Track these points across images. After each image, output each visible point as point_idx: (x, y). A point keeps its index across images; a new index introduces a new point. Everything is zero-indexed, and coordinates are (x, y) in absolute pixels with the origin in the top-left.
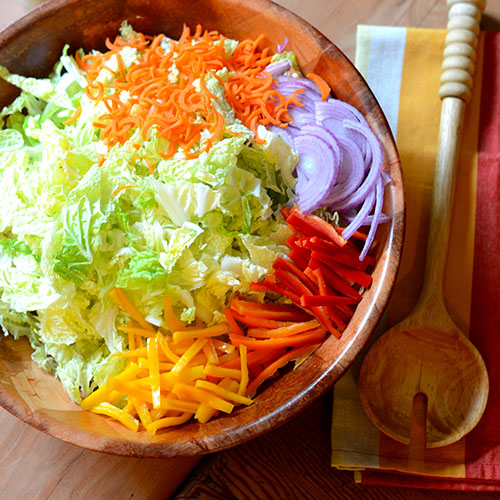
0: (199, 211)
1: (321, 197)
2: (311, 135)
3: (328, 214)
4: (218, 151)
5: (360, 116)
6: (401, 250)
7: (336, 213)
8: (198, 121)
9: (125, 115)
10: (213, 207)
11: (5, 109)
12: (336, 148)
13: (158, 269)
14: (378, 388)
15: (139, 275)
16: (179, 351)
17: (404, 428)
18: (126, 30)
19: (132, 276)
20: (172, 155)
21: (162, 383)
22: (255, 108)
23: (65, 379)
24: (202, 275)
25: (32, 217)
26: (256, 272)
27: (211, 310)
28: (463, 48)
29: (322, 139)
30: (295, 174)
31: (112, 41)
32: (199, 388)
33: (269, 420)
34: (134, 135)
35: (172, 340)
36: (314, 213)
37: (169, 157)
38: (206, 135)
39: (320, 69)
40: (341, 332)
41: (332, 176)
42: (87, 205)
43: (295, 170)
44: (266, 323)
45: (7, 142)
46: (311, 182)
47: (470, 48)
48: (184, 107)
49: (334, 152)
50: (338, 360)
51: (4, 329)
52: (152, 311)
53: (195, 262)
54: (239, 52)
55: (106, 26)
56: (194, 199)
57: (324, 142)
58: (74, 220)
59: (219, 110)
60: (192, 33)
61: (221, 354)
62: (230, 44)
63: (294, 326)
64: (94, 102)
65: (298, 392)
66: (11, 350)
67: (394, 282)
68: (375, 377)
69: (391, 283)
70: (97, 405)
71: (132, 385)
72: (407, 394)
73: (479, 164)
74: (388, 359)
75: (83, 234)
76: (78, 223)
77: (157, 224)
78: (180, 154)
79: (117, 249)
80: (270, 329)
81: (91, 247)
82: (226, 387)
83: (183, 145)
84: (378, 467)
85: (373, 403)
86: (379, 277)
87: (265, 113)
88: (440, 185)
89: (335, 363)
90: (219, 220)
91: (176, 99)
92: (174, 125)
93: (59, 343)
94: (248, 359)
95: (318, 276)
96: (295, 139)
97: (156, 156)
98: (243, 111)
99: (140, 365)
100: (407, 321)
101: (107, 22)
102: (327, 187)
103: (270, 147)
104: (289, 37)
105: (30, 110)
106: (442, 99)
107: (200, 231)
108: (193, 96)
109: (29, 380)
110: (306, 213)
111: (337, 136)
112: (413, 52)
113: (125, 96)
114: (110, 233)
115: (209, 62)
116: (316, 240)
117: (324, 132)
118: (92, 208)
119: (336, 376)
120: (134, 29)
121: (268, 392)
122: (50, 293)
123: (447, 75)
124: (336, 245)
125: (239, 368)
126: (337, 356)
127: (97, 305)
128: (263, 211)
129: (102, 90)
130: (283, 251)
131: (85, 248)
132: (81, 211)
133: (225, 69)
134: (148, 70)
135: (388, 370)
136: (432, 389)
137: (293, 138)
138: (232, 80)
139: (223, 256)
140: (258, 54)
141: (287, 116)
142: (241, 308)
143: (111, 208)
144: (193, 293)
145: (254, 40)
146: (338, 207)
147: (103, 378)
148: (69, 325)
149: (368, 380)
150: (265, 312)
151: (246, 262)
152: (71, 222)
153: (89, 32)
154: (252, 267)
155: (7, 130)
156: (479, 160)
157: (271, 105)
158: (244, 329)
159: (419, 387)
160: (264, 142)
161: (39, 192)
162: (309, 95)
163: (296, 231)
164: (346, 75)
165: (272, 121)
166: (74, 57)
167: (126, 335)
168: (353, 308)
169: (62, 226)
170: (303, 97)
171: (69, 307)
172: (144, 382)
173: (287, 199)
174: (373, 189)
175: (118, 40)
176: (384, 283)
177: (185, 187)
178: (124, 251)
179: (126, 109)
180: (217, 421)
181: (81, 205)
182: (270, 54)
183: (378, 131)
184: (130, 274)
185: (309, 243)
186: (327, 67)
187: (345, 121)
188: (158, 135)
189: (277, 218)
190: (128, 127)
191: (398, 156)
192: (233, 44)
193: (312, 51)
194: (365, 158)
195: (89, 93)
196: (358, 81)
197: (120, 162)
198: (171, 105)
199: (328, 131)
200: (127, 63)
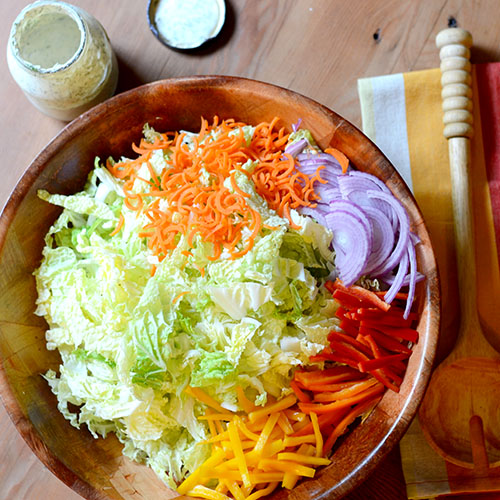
0: (254, 305)
1: (360, 269)
2: (341, 211)
3: (368, 281)
4: (261, 248)
5: (381, 184)
6: (440, 304)
7: (376, 280)
8: (237, 220)
9: (168, 224)
10: (266, 300)
11: (52, 228)
12: (366, 221)
13: (228, 367)
14: (437, 420)
15: (210, 375)
16: (257, 429)
17: (467, 453)
18: (149, 132)
19: (205, 377)
20: (219, 256)
21: (248, 461)
22: (284, 192)
23: (159, 472)
24: (267, 362)
25: (101, 335)
26: (314, 349)
27: (278, 385)
28: (459, 88)
29: (352, 215)
30: (331, 249)
31: (138, 145)
32: (281, 460)
33: (350, 480)
34: (181, 242)
35: (248, 420)
36: (356, 284)
37: (216, 259)
38: (246, 232)
39: (336, 143)
40: (399, 386)
41: (366, 248)
42: (151, 318)
43: (331, 245)
44: (329, 388)
45: (60, 258)
46: (348, 257)
47: (464, 86)
48: (221, 210)
49: (364, 226)
50: (401, 415)
51: (93, 433)
52: (227, 398)
53: (258, 352)
54: (258, 136)
55: (129, 132)
56: (247, 296)
57: (354, 216)
58: (142, 334)
59: (254, 207)
60: (211, 123)
61: (294, 423)
62: (248, 132)
63: (356, 386)
64: (135, 213)
65: (371, 450)
66: (103, 450)
67: (439, 335)
68: (433, 411)
69: (436, 336)
70: (192, 489)
71: (221, 468)
72: (463, 420)
73: (491, 194)
74: (441, 392)
75: (153, 346)
76: (146, 336)
77: (216, 320)
78: (226, 253)
79: (185, 351)
80: (333, 392)
81: (163, 357)
82: (304, 454)
83: (226, 244)
84: (449, 492)
85: (436, 436)
86: (424, 332)
87: (295, 197)
88: (461, 223)
89: (399, 418)
90: (273, 308)
91: (213, 203)
92: (216, 229)
93: (147, 439)
94: (319, 421)
95: (369, 341)
96: (327, 217)
97: (204, 259)
98: (274, 199)
99: (224, 448)
100: (453, 355)
101: (130, 128)
102: (364, 259)
103: (306, 231)
104: (302, 118)
105: (74, 223)
106: (448, 138)
107: (258, 324)
108: (228, 197)
109: (126, 477)
110: (349, 285)
111: (363, 208)
112: (413, 96)
113: (164, 205)
114: (177, 339)
115: (233, 155)
116: (363, 311)
117: (352, 207)
118: (156, 320)
119: (403, 430)
120: (156, 131)
121: (343, 449)
122: (130, 400)
123: (448, 117)
124: (381, 310)
125: (313, 433)
126: (400, 411)
127: (174, 400)
128: (310, 292)
129: (141, 200)
130: (334, 323)
131: (157, 358)
132: (147, 325)
133: (249, 161)
134: (181, 177)
135: (443, 402)
136: (485, 411)
137: (324, 216)
138: (257, 170)
139: (280, 338)
140: (275, 134)
141: (314, 195)
142: (306, 381)
143: (173, 316)
144: (260, 377)
145: (270, 122)
146: (377, 274)
147: (192, 464)
148: (153, 423)
149: (427, 416)
150: (327, 379)
151: (303, 341)
152: (140, 337)
153: (115, 140)
154: (310, 344)
155: (58, 249)
156: (490, 189)
157: (298, 188)
158: (310, 395)
159: (472, 411)
160: (300, 228)
161: (104, 311)
162: (331, 169)
163: (343, 303)
164: (362, 147)
165: (302, 203)
166: (105, 166)
167: (205, 422)
168: (406, 362)
169: (131, 338)
170: (325, 174)
171: (151, 408)
172: (231, 463)
173: (329, 272)
174: (405, 252)
175: (143, 143)
176: (430, 338)
177: (238, 287)
178: (192, 353)
179: (167, 217)
180: (302, 485)
181: (146, 319)
182: (286, 133)
183: (399, 196)
184: (203, 375)
185: (357, 315)
186: (343, 141)
187: (368, 191)
188: (203, 241)
189: (323, 292)
190: (173, 234)
191: (422, 217)
192: (250, 130)
193: (326, 129)
194: (392, 223)
195: (129, 204)
196: (373, 152)
197: (172, 272)
198: (209, 209)
199: (355, 205)
200: (159, 171)
